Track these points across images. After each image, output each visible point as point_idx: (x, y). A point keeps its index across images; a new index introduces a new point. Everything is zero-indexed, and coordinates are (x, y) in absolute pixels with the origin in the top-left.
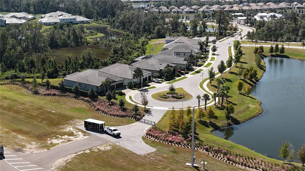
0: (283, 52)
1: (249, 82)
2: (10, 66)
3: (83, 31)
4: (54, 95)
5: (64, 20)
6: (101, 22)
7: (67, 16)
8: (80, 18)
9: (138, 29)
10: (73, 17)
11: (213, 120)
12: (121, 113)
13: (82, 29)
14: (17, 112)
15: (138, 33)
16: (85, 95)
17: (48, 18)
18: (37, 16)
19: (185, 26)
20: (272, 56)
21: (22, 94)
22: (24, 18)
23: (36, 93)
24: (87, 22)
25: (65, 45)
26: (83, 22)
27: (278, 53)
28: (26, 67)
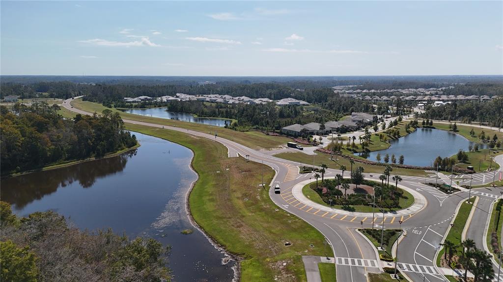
0: (432, 125)
1: (392, 137)
2: (257, 123)
3: (302, 110)
4: (277, 135)
5: (291, 103)
6: (317, 105)
7: (294, 101)
8: (302, 102)
9: (339, 109)
10: (298, 101)
11: (354, 149)
12: (308, 143)
13: (302, 109)
14: (258, 140)
15: (339, 111)
16: (292, 136)
17: (282, 102)
18: (275, 101)
19: (373, 109)
20: (424, 127)
21: (261, 135)
22: (267, 101)
23: (268, 135)
24: (307, 105)
25: (289, 116)
26: (304, 105)
27: (428, 125)
28: (264, 124)
